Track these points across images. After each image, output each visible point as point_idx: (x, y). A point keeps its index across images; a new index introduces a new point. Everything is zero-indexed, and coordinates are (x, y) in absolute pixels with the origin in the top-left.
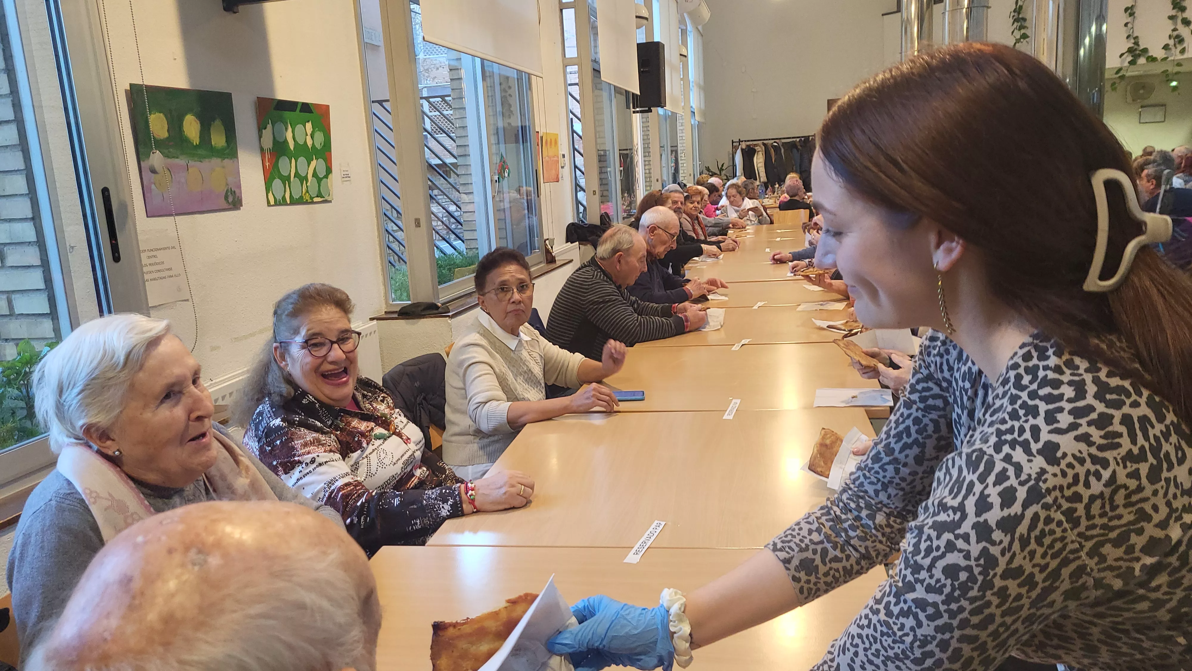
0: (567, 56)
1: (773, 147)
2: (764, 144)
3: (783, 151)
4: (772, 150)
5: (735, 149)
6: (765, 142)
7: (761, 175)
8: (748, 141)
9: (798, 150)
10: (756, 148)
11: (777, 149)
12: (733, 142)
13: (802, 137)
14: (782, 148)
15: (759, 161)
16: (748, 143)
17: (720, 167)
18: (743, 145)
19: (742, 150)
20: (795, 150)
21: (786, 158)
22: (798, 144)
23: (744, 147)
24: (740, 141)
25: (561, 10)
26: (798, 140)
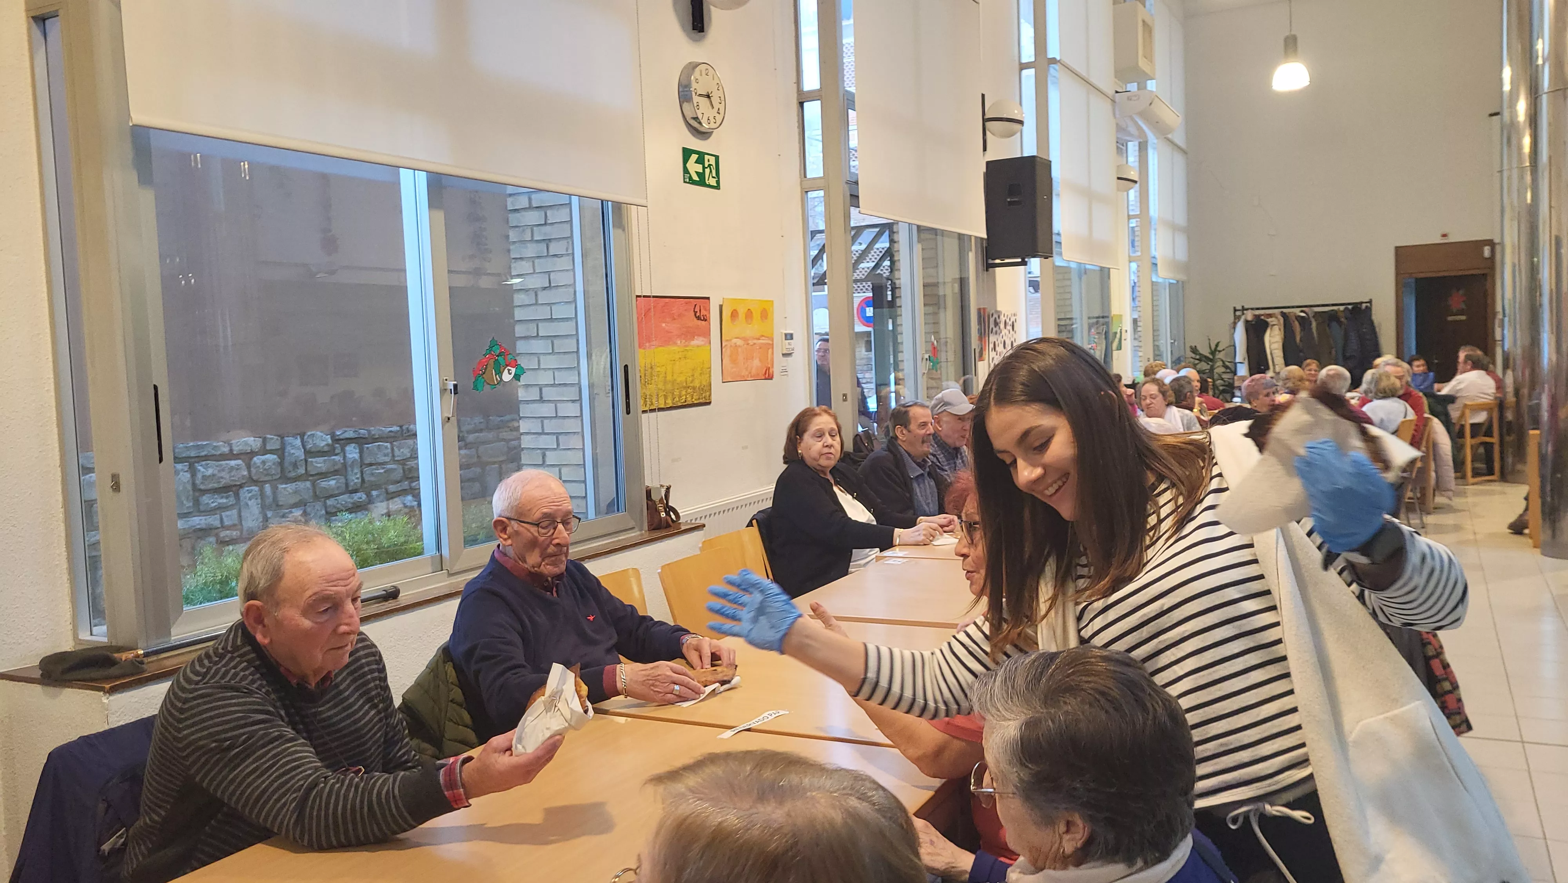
0: (808, 176)
1: (1298, 318)
2: (1284, 315)
3: (1314, 324)
4: (1296, 323)
5: (1237, 318)
6: (1285, 310)
7: (1276, 362)
8: (1258, 309)
9: (1340, 323)
10: (1269, 320)
11: (1304, 322)
12: (1235, 310)
13: (1349, 304)
14: (1313, 320)
15: (1273, 340)
16: (1257, 312)
17: (1213, 347)
18: (1249, 316)
19: (1247, 322)
20: (1334, 324)
21: (1319, 334)
22: (1340, 314)
23: (1250, 318)
24: (1244, 309)
25: (801, 104)
26: (1342, 308)
